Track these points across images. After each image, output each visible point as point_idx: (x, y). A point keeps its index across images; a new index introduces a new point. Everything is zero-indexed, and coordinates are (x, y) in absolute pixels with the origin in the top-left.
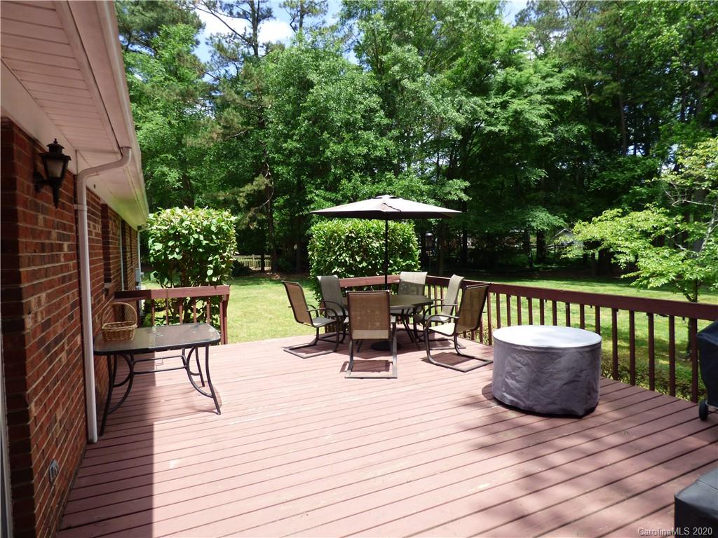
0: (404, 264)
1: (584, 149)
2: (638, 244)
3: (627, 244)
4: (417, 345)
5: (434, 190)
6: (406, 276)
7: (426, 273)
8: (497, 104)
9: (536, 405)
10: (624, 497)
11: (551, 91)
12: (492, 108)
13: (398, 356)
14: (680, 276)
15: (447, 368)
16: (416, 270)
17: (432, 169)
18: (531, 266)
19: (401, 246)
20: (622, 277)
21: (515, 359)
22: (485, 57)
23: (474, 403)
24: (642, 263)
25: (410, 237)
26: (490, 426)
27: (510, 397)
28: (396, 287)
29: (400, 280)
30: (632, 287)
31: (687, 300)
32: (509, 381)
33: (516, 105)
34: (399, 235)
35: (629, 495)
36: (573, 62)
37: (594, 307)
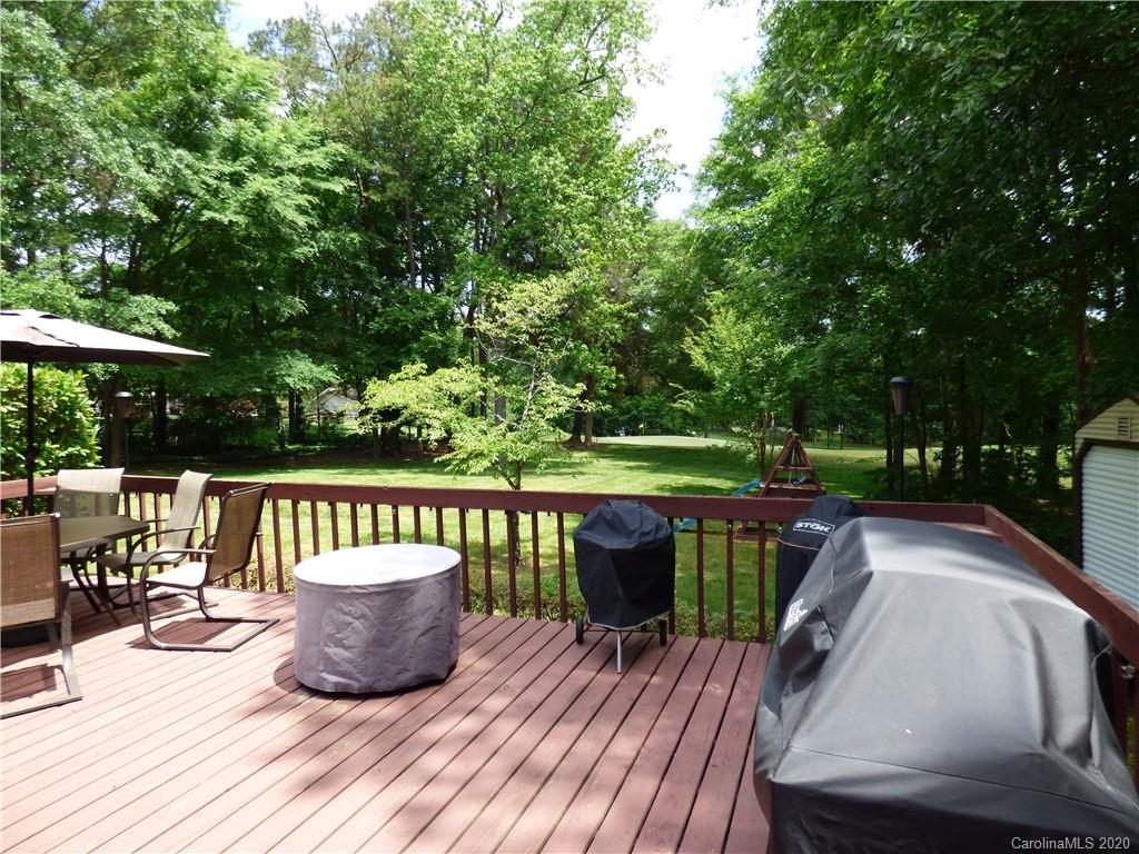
0: (63, 454)
1: (357, 272)
2: (448, 413)
3: (436, 413)
4: (113, 616)
5: (103, 311)
6: (68, 479)
7: (123, 469)
8: (222, 174)
9: (379, 680)
10: (538, 786)
11: (309, 171)
12: (215, 178)
13: (74, 647)
14: (503, 456)
15: (192, 650)
16: (90, 464)
17: (89, 267)
18: (282, 446)
19: (54, 418)
20: (436, 460)
21: (341, 610)
22: (198, 89)
23: (270, 706)
24: (457, 441)
25: (76, 398)
26: (310, 741)
27: (334, 679)
28: (49, 502)
29: (58, 487)
30: (447, 473)
31: (510, 489)
32: (333, 651)
33: (258, 183)
34: (48, 394)
35: (543, 780)
36: (344, 138)
37: (434, 509)
